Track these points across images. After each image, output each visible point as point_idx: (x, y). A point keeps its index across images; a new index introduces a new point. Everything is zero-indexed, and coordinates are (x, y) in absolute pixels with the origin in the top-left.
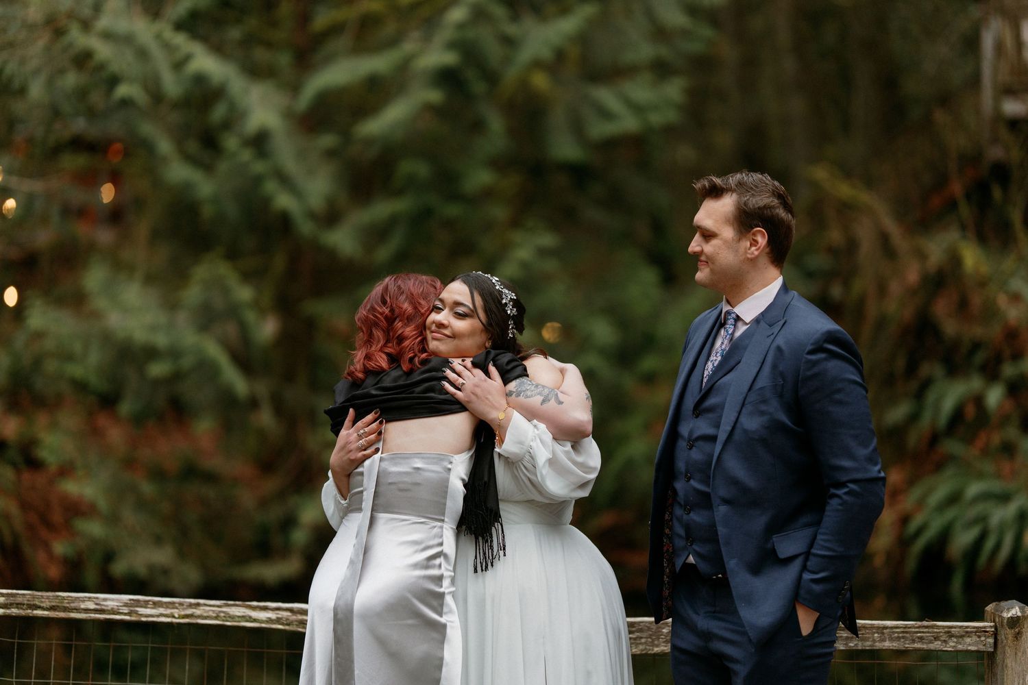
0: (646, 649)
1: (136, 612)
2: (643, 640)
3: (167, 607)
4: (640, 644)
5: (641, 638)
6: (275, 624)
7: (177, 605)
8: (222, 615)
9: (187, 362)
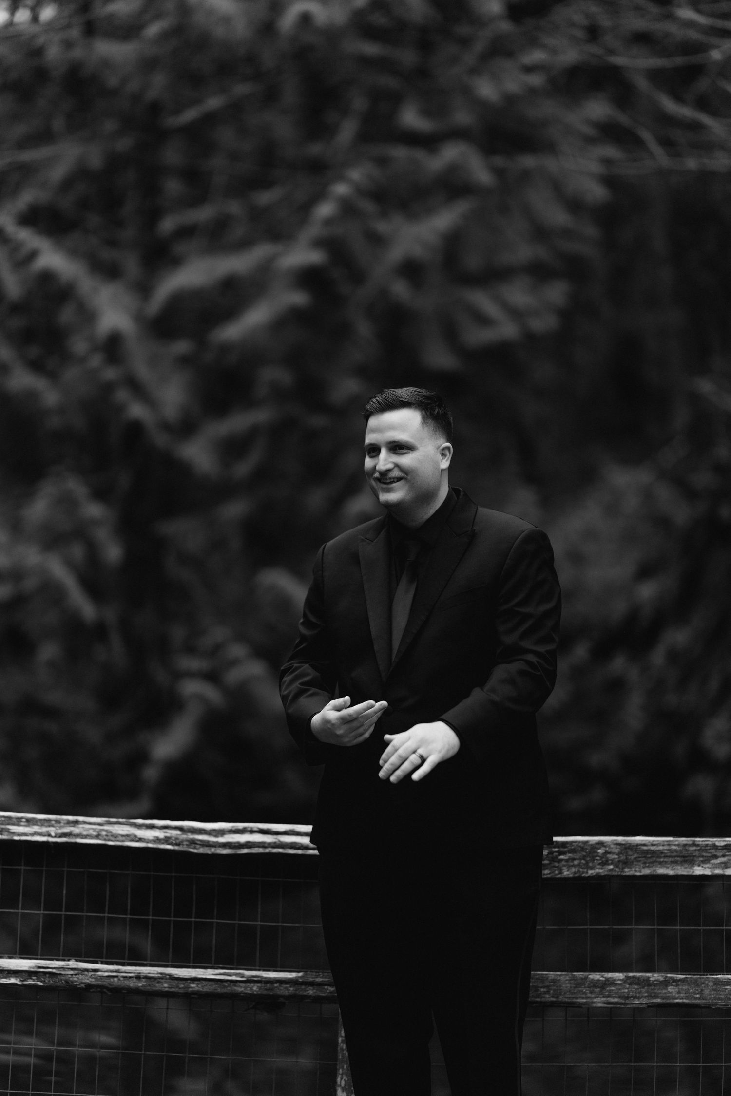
0: (579, 871)
1: (8, 831)
2: (576, 862)
3: (42, 825)
4: (572, 866)
5: (574, 859)
6: (163, 843)
7: (53, 822)
8: (104, 833)
9: (30, 584)
